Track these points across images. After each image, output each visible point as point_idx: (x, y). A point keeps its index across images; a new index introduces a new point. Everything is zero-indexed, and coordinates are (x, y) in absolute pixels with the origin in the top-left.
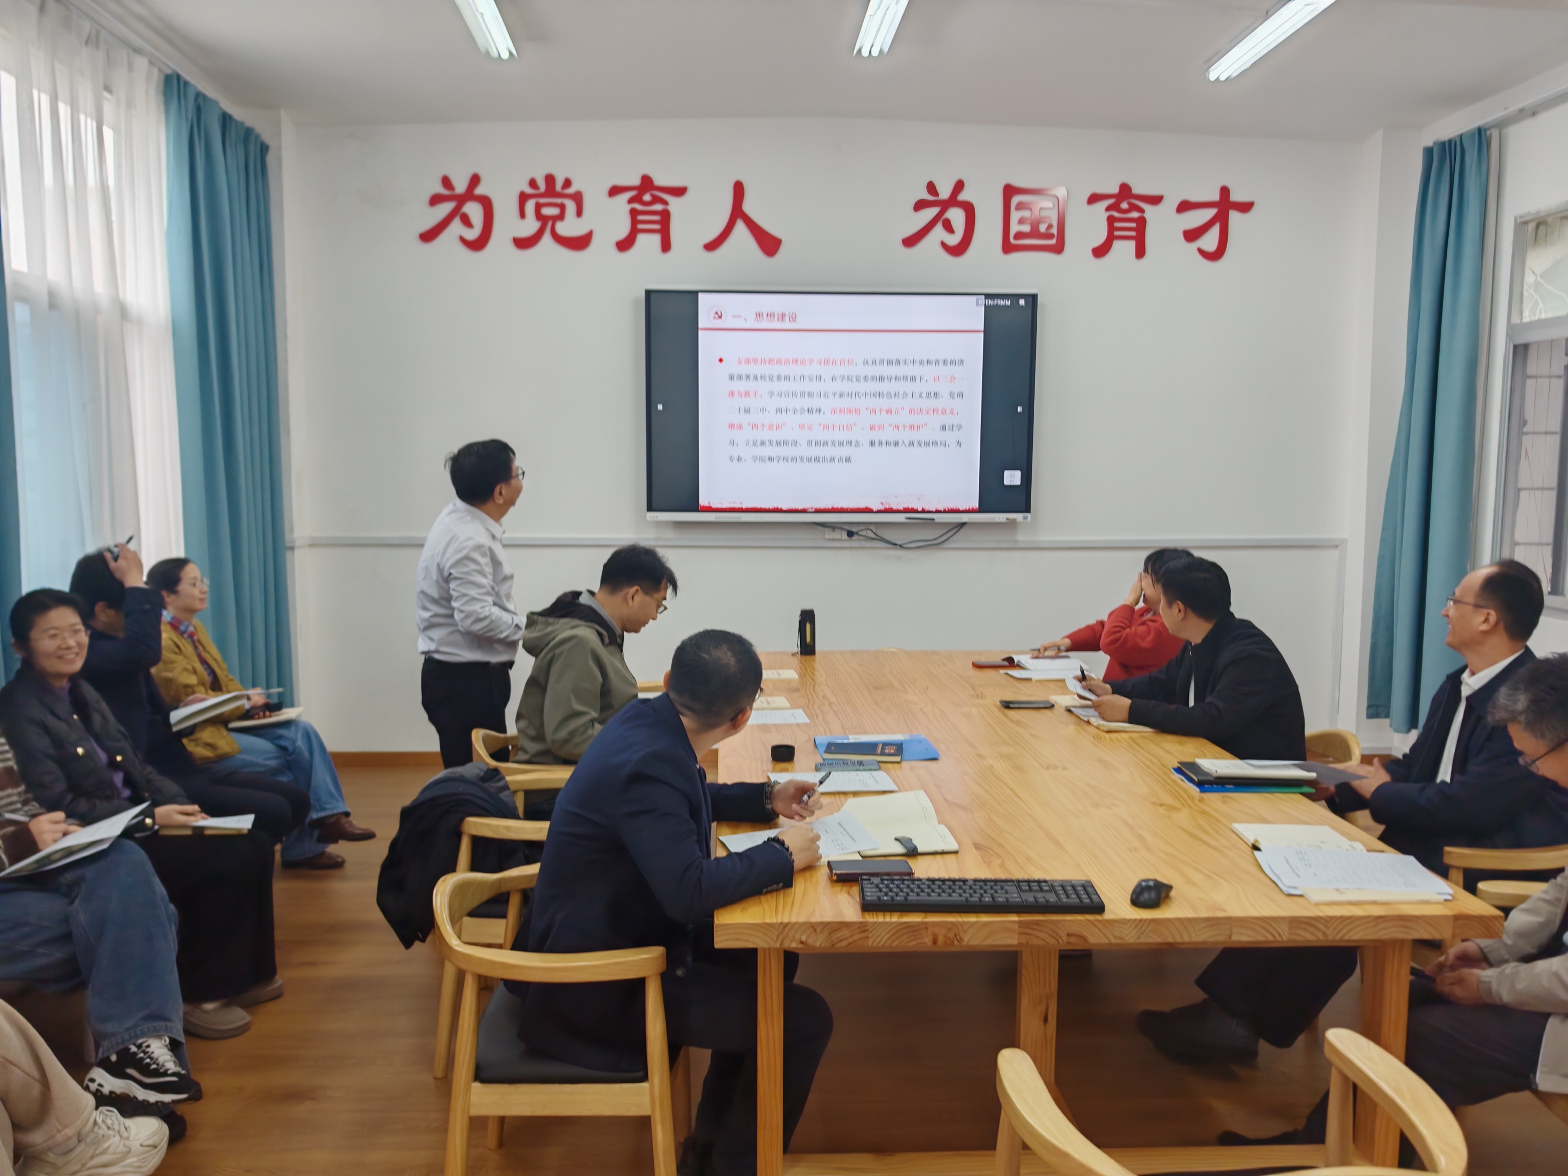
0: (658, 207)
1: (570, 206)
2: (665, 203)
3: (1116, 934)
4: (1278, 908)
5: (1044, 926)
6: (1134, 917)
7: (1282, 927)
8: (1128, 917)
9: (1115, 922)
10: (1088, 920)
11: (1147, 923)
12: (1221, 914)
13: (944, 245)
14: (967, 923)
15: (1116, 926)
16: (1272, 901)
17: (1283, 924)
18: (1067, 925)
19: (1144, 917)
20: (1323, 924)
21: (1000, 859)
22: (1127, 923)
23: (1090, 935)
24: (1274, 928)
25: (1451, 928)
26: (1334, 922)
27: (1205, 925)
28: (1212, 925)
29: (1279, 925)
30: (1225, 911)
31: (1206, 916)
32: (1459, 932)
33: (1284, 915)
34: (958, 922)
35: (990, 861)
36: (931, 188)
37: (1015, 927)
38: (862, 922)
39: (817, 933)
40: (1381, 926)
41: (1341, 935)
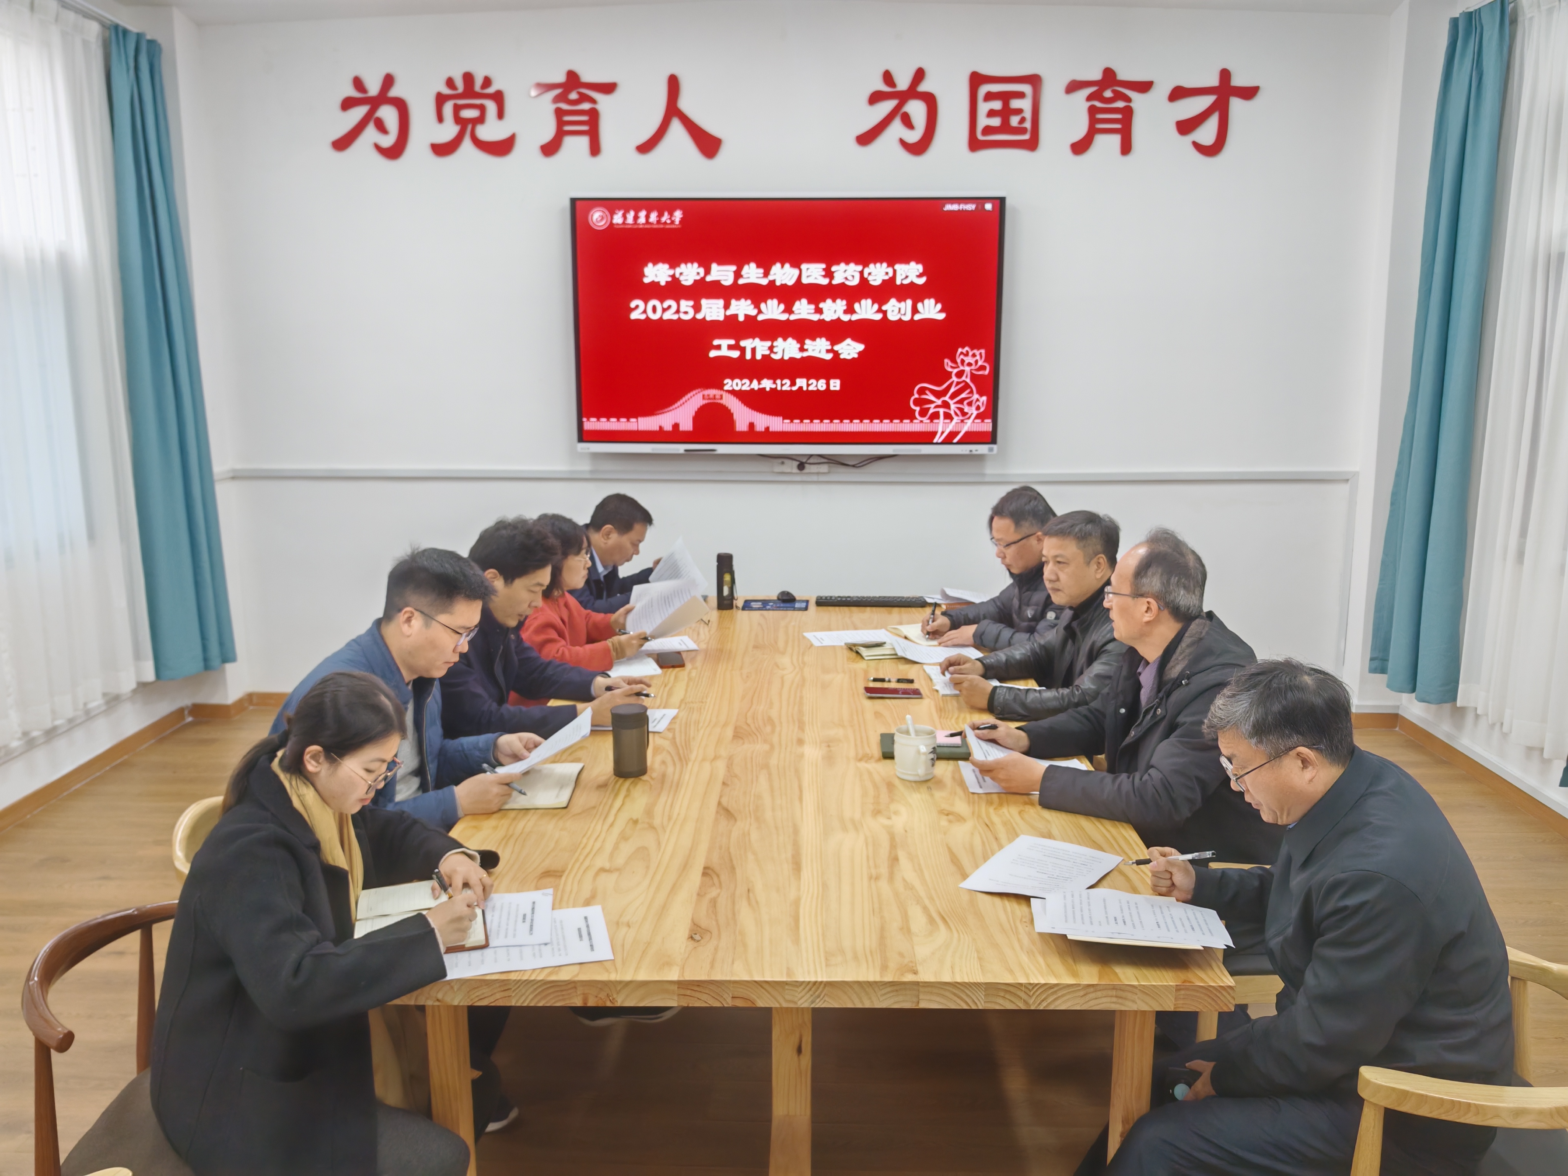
0: (586, 106)
1: (491, 107)
2: (593, 101)
3: (788, 997)
4: (980, 969)
5: (706, 987)
6: (807, 979)
7: (976, 994)
8: (801, 979)
9: (787, 984)
10: (756, 982)
11: (822, 986)
12: (909, 978)
13: (903, 143)
14: (620, 982)
15: (788, 989)
16: (980, 959)
17: (978, 991)
18: (732, 987)
19: (820, 979)
20: (1024, 992)
21: (718, 891)
22: (800, 986)
23: (758, 998)
24: (968, 995)
25: (1173, 1000)
26: (1037, 991)
27: (889, 989)
28: (897, 991)
29: (973, 992)
30: (916, 973)
31: (891, 980)
32: (1183, 1004)
33: (979, 981)
34: (611, 982)
35: (705, 894)
36: (888, 77)
37: (675, 987)
38: (504, 981)
39: (454, 990)
40: (1092, 995)
41: (1045, 1004)
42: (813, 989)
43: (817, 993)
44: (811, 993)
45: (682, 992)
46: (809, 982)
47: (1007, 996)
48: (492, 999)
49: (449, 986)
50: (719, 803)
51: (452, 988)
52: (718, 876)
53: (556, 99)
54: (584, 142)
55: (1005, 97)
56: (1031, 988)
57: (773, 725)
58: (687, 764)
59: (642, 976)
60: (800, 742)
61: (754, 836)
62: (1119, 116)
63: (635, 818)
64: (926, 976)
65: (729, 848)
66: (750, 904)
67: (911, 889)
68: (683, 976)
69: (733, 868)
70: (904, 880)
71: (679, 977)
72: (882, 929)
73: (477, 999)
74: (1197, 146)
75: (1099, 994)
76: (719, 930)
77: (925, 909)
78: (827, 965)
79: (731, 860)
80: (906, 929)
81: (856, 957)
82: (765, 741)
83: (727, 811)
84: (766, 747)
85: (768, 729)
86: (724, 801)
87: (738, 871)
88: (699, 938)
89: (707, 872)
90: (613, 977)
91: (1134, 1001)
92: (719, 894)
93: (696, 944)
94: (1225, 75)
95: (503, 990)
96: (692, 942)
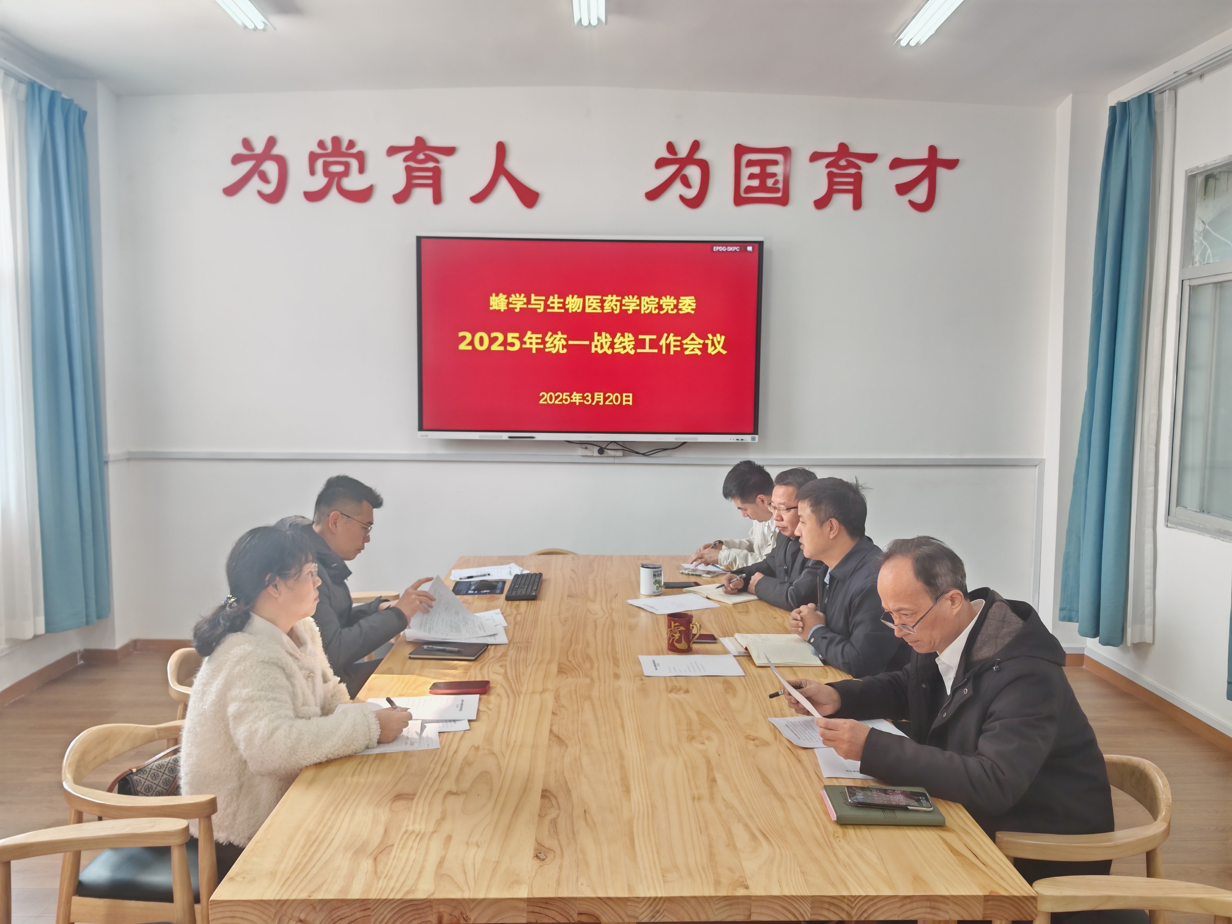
0: (431, 165)
1: (354, 164)
2: (437, 161)
3: (629, 913)
4: (804, 883)
5: (554, 905)
6: (648, 895)
7: (803, 907)
8: (642, 895)
9: (629, 900)
10: (600, 898)
11: (661, 902)
12: (741, 892)
13: (682, 198)
14: (473, 900)
15: (629, 905)
16: (803, 873)
17: (805, 904)
18: (578, 904)
19: (659, 895)
20: (847, 904)
21: (557, 812)
22: (641, 902)
23: (602, 914)
24: (795, 908)
25: (982, 910)
26: (858, 902)
27: (723, 904)
28: (730, 905)
29: (800, 904)
30: (747, 887)
31: (725, 894)
32: (991, 914)
33: (806, 894)
34: (464, 900)
35: (546, 815)
36: (671, 147)
37: (524, 905)
38: (364, 900)
39: (316, 911)
40: (909, 907)
41: (865, 915)
42: (653, 905)
43: (657, 908)
44: (651, 908)
45: (531, 909)
46: (650, 898)
47: (832, 908)
48: (352, 918)
49: (311, 907)
50: (551, 731)
51: (314, 908)
52: (556, 798)
53: (406, 159)
54: (428, 193)
55: (763, 164)
56: (853, 900)
57: (592, 663)
58: (519, 697)
59: (494, 894)
60: (617, 676)
61: (585, 760)
62: (851, 180)
63: (476, 746)
64: (757, 890)
65: (563, 772)
66: (587, 824)
67: (732, 808)
68: (532, 894)
69: (569, 791)
70: (724, 800)
71: (528, 894)
72: (711, 846)
73: (338, 919)
74: (912, 203)
75: (915, 905)
76: (562, 850)
77: (746, 826)
78: (664, 882)
79: (566, 783)
80: (732, 845)
81: (690, 874)
82: (586, 676)
83: (558, 737)
84: (588, 681)
85: (588, 665)
86: (555, 729)
87: (574, 794)
88: (544, 857)
89: (545, 794)
90: (467, 895)
91: (947, 912)
92: (558, 816)
93: (541, 863)
94: (933, 150)
95: (362, 909)
96: (538, 861)
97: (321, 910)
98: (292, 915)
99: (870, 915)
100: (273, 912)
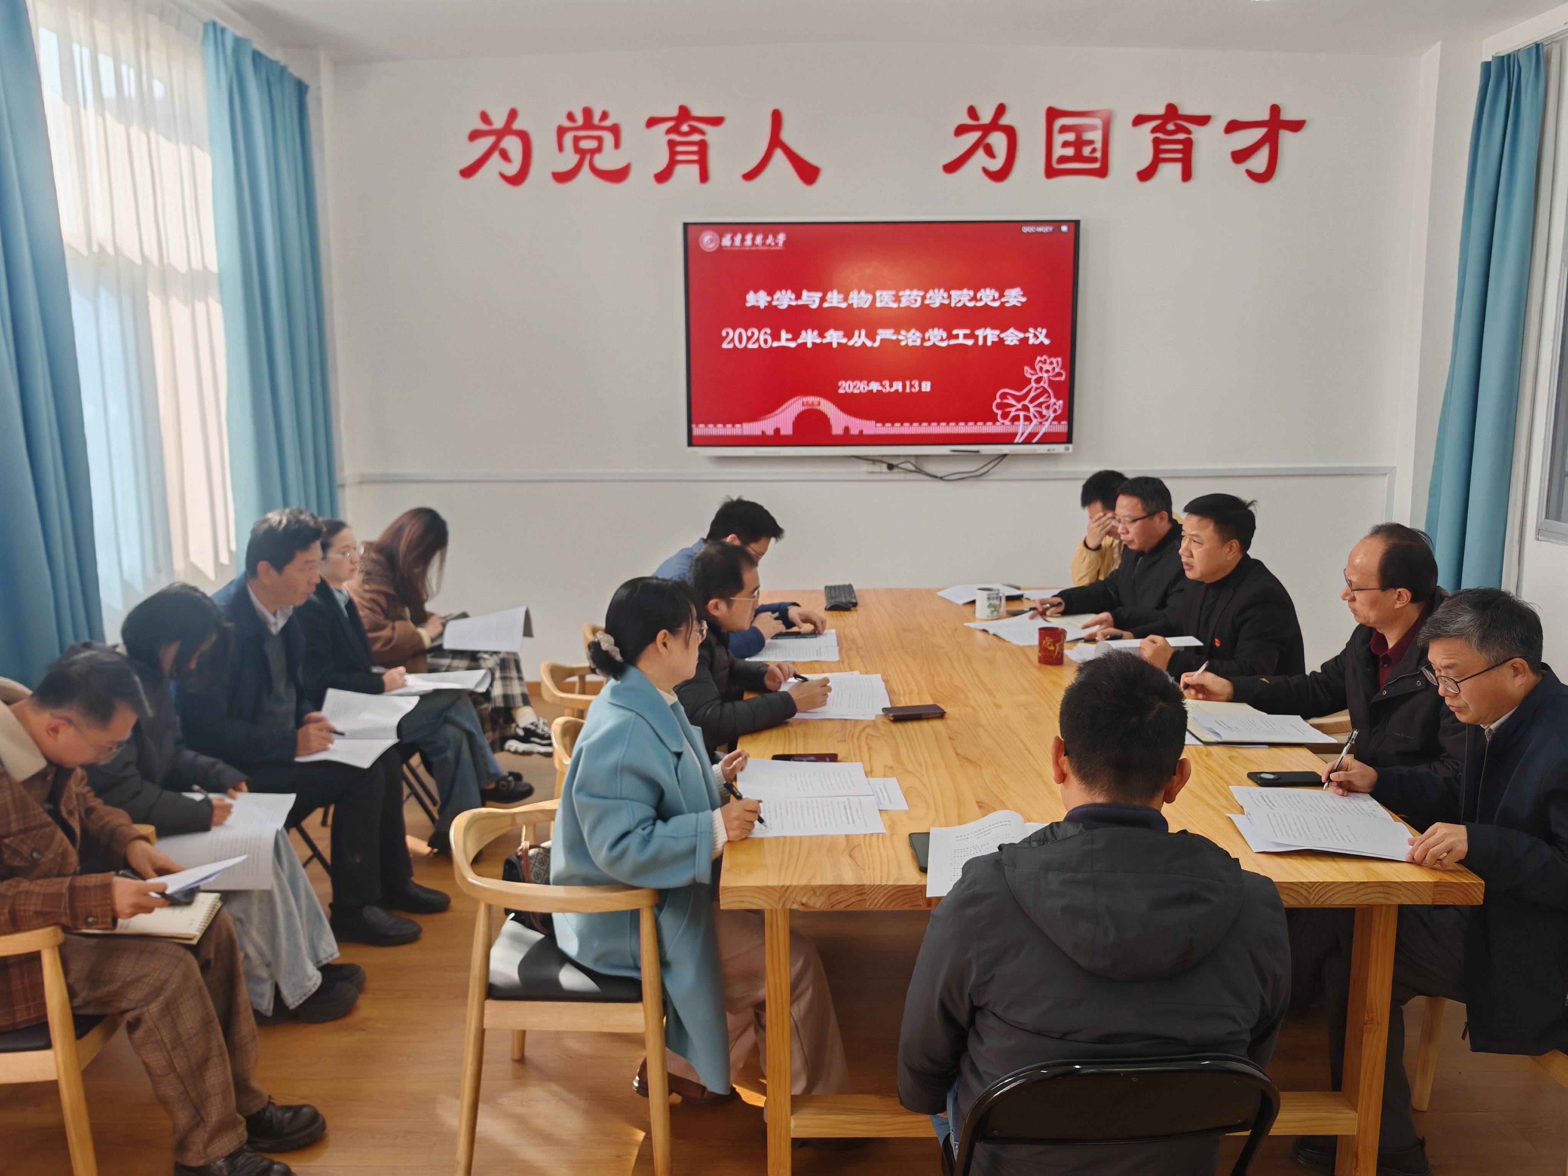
0: (696, 137)
1: (608, 138)
2: (703, 133)
13: (986, 171)
20: (1305, 890)
25: (1432, 895)
32: (1439, 898)
36: (972, 112)
38: (860, 886)
39: (816, 896)
40: (1362, 892)
41: (1322, 899)
48: (849, 902)
49: (812, 892)
51: (815, 893)
53: (668, 132)
54: (694, 170)
55: (1078, 129)
56: (1309, 885)
62: (1181, 147)
73: (836, 902)
74: (1251, 174)
75: (1369, 890)
91: (1398, 897)
94: (1275, 109)
95: (858, 894)
97: (821, 894)
98: (795, 899)
99: (1326, 899)
100: (777, 896)
